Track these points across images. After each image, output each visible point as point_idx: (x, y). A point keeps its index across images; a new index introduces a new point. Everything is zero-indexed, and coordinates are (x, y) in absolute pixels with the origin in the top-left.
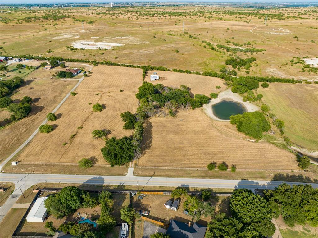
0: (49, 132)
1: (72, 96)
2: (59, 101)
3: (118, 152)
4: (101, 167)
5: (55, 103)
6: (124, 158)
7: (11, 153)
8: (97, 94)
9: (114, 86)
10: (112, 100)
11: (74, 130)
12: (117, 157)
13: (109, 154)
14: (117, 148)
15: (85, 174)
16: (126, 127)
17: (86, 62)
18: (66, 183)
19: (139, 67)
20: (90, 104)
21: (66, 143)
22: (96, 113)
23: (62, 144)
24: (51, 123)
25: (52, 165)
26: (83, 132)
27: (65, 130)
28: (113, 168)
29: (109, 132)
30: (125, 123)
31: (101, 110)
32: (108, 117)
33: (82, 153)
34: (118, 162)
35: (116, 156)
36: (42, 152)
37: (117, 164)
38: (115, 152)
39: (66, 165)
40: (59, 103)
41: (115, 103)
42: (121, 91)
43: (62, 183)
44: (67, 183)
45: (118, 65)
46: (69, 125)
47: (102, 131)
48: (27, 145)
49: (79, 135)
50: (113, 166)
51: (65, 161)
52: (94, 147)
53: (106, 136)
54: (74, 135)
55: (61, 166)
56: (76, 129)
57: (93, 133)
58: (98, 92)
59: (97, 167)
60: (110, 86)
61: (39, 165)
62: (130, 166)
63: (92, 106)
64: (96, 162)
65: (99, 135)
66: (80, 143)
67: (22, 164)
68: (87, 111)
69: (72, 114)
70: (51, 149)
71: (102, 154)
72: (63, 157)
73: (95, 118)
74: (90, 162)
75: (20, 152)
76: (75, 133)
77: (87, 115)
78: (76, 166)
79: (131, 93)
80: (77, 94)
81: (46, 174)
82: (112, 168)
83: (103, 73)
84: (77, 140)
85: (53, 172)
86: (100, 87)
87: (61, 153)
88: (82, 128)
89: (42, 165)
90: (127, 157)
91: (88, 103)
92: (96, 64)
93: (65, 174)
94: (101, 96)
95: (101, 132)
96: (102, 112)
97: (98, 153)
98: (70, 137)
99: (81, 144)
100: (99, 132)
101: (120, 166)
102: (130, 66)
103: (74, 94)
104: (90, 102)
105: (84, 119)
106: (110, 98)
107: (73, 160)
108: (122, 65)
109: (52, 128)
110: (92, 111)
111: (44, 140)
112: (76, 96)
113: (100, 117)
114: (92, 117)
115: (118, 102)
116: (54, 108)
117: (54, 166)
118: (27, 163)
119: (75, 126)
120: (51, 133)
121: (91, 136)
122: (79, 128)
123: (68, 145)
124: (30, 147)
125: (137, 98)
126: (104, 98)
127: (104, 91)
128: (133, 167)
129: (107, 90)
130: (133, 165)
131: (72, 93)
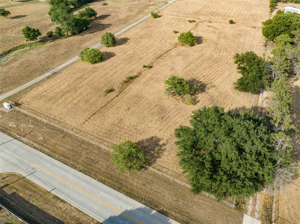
0: (96, 62)
1: (152, 18)
2: (131, 21)
4: (165, 181)
5: (124, 24)
7: (20, 84)
8: (190, 21)
9: (219, 15)
10: (214, 32)
11: (135, 67)
15: (119, 189)
18: (62, 201)
20: (176, 32)
21: (111, 91)
22: (183, 48)
23: (104, 90)
24: (104, 49)
25: (62, 132)
26: (149, 75)
27: (121, 66)
28: (197, 198)
29: (202, 88)
31: (192, 45)
32: (203, 58)
33: (134, 120)
36: (63, 96)
39: (89, 144)
40: (130, 24)
41: (219, 38)
42: (231, 22)
43: (55, 197)
44: (65, 202)
46: (130, 59)
47: (187, 83)
48: (49, 77)
49: (141, 80)
50: (197, 189)
51: (92, 131)
52: (162, 113)
53: (192, 95)
54: (132, 78)
55: (79, 140)
56: (140, 68)
57: (167, 82)
58: (192, 19)
59: (154, 175)
60: (212, 14)
61: (43, 123)
62: (250, 208)
63: (178, 35)
64: (157, 157)
65: (179, 88)
66: (136, 96)
67: (18, 112)
68: (168, 41)
69: (143, 42)
70: (81, 94)
71: (178, 143)
72: (92, 118)
73: (178, 55)
75: (31, 87)
76: (135, 74)
77: (167, 48)
78: (107, 154)
79: (248, 29)
80: (159, 17)
81: (41, 151)
82: (193, 196)
84: (134, 88)
85: (55, 152)
86: (196, 13)
87: (94, 109)
88: (151, 67)
89: (47, 125)
91: (172, 30)
93: (75, 168)
94: (197, 25)
95: (184, 83)
96: (194, 47)
97: (166, 134)
98: (124, 79)
99: (138, 98)
100: (180, 82)
103: (156, 16)
104: (177, 30)
105: (159, 53)
106: (212, 29)
107: (109, 133)
109: (102, 57)
110: (177, 44)
111: (79, 75)
112: (158, 19)
113: (187, 56)
114: (173, 53)
115: (225, 37)
116: (120, 30)
117: (66, 135)
118: (25, 112)
119: (141, 61)
120: (96, 65)
121: (163, 87)
122: (145, 67)
123: (113, 95)
124: (52, 82)
125: (266, 34)
126: (200, 28)
127: (202, 18)
128: (256, 214)
129: (207, 18)
130: (259, 207)
131: (153, 14)
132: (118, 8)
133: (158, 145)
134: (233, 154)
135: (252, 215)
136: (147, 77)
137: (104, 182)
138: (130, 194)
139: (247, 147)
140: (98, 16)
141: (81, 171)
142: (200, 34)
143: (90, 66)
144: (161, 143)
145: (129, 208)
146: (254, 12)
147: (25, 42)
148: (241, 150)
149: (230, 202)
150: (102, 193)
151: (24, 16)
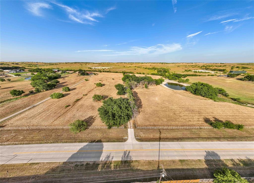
0: (60, 98)
2: (77, 83)
3: (116, 111)
4: (97, 130)
5: (73, 84)
6: (123, 118)
8: (100, 80)
9: (109, 78)
10: (108, 82)
11: (80, 96)
12: (115, 117)
13: (106, 114)
14: (115, 107)
15: (75, 142)
16: (119, 93)
17: (96, 71)
19: (120, 72)
20: (95, 84)
21: (69, 106)
22: (98, 88)
23: (65, 106)
24: (64, 93)
25: (39, 130)
26: (86, 97)
27: (73, 97)
28: (111, 130)
30: (118, 91)
31: (102, 86)
32: (106, 89)
33: (80, 113)
34: (116, 123)
35: (114, 115)
36: (40, 114)
37: (115, 124)
38: (113, 111)
39: (56, 129)
41: (110, 83)
42: (113, 79)
44: (39, 163)
45: (111, 72)
46: (77, 94)
47: (101, 96)
49: (83, 99)
50: (110, 127)
51: (58, 123)
52: (93, 108)
53: (103, 100)
54: (78, 100)
55: (50, 130)
56: (82, 96)
59: (92, 129)
61: (24, 130)
62: (129, 126)
64: (93, 123)
65: (98, 98)
66: (81, 105)
68: (93, 87)
69: (82, 88)
70: (51, 111)
72: (58, 118)
73: (97, 90)
74: (84, 123)
76: (80, 98)
77: (92, 89)
78: (67, 130)
79: (118, 80)
80: (89, 80)
82: (109, 130)
83: (103, 74)
84: (80, 103)
85: (33, 141)
86: (102, 78)
87: (59, 115)
88: (86, 95)
89: (27, 130)
90: (126, 117)
91: (94, 83)
92: (101, 72)
93: (47, 143)
94: (102, 81)
97: (96, 114)
98: (75, 101)
100: (99, 96)
101: (118, 127)
102: (116, 72)
103: (87, 80)
105: (89, 90)
106: (107, 82)
107: (68, 121)
108: (113, 72)
109: (63, 96)
110: (96, 87)
113: (100, 89)
114: (95, 89)
115: (112, 83)
116: (72, 86)
119: (82, 94)
121: (92, 99)
122: (84, 95)
124: (32, 110)
125: (123, 80)
126: (104, 81)
127: (104, 79)
128: (132, 127)
129: (106, 79)
130: (132, 125)
131: (85, 80)
132: (71, 80)
133: (92, 118)
134: (118, 109)
135: (130, 128)
136: (85, 98)
137: (66, 142)
138: (81, 141)
139: (122, 105)
140: (60, 83)
141: (51, 143)
142: (104, 83)
143: (57, 100)
144: (94, 117)
145: (81, 147)
146: (119, 76)
147: (12, 98)
148: (121, 108)
149: (123, 127)
150: (65, 148)
151: (13, 87)
